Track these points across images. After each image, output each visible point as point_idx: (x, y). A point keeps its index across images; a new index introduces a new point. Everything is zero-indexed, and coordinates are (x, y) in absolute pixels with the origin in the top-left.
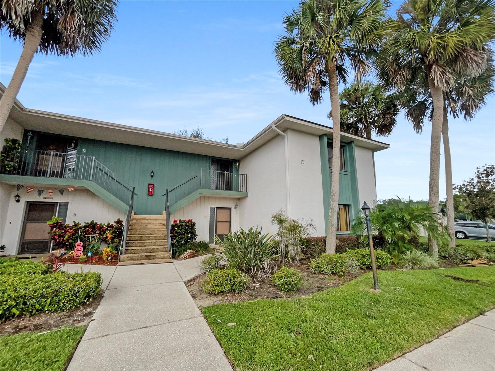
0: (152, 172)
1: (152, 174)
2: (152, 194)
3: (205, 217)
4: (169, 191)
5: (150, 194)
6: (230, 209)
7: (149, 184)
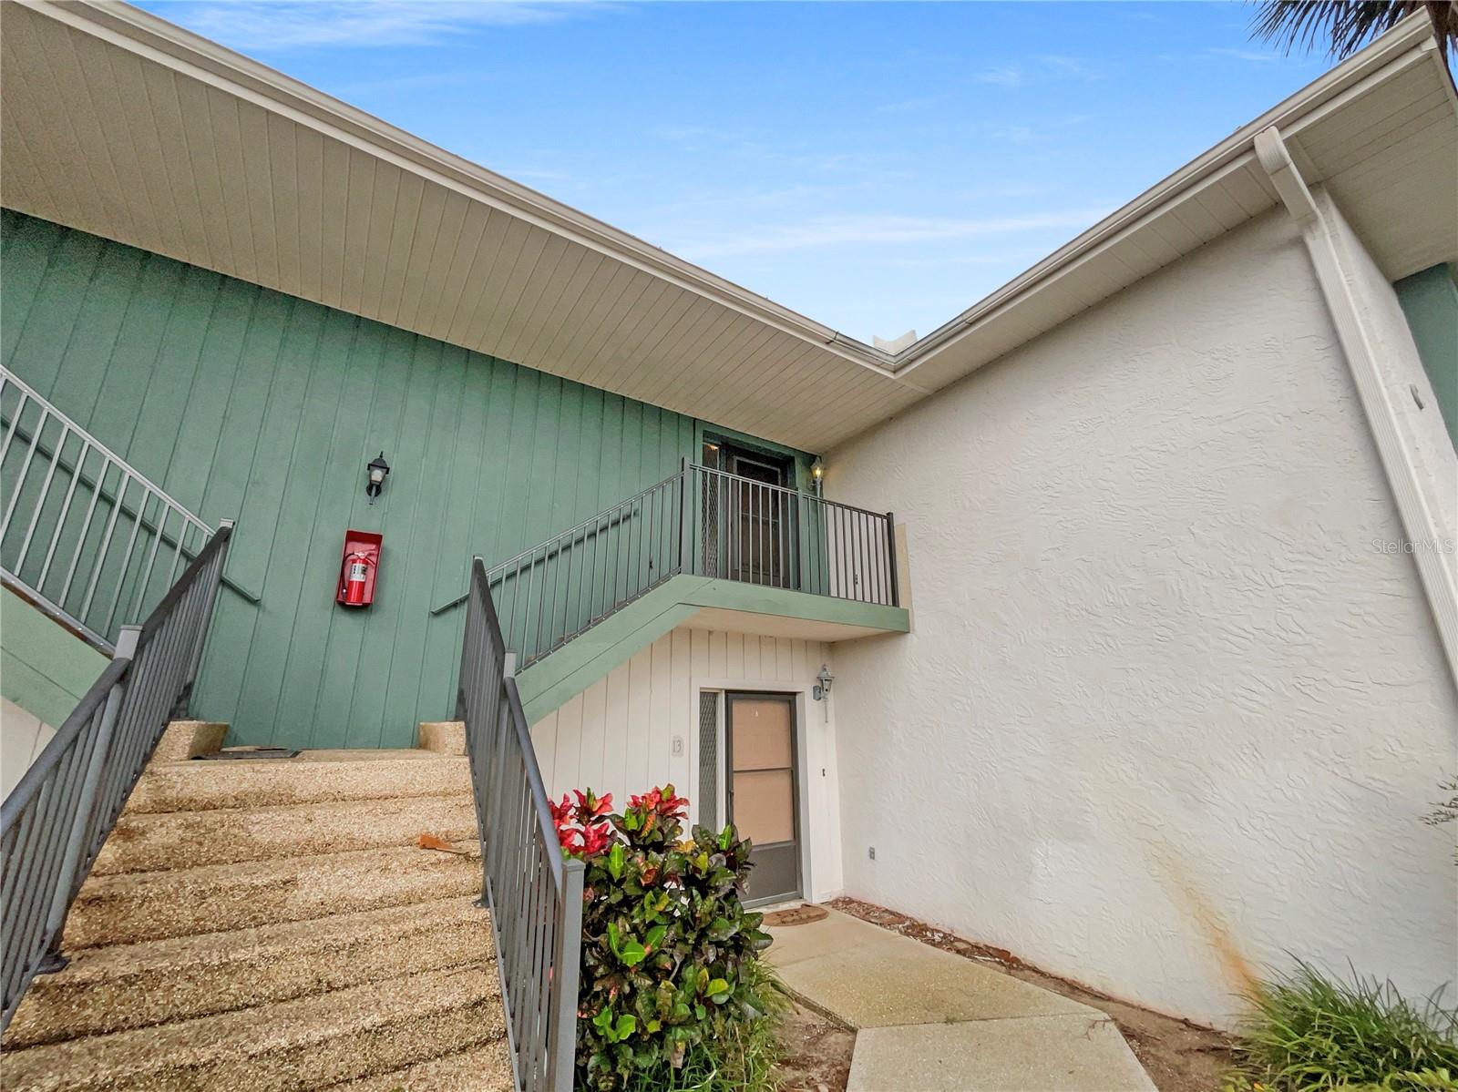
0: (379, 464)
1: (377, 475)
2: (367, 599)
3: (677, 746)
4: (491, 576)
5: (352, 602)
6: (789, 698)
7: (353, 537)
